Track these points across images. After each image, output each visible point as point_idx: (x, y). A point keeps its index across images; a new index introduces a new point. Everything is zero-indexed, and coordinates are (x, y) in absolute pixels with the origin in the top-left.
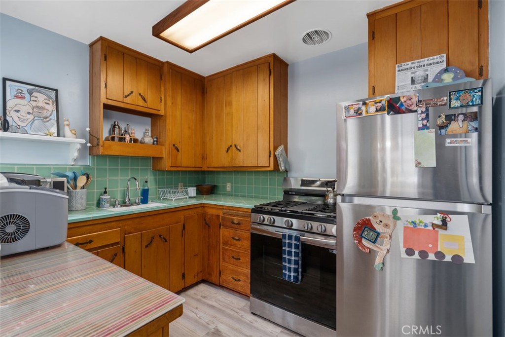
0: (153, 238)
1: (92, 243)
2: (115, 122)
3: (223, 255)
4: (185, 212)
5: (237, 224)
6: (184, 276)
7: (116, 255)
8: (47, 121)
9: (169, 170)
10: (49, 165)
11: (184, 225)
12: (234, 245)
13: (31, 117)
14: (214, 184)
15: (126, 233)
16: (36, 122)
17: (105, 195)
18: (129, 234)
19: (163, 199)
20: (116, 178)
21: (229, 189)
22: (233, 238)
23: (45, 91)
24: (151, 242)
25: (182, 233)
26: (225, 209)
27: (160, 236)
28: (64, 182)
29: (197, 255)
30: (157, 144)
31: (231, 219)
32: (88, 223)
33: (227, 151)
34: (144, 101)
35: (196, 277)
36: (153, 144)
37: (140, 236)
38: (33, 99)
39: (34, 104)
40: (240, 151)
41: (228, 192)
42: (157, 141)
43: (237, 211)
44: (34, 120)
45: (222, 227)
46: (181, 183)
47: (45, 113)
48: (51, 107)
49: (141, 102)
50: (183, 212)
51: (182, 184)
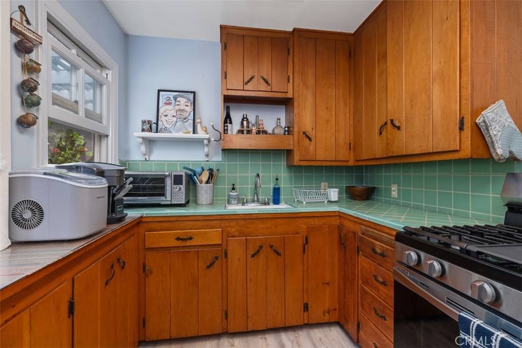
0: (261, 247)
1: (193, 240)
2: (244, 115)
3: (362, 299)
4: (309, 220)
5: (380, 255)
6: (306, 307)
7: (217, 258)
8: (186, 122)
9: (298, 164)
10: (189, 161)
11: (307, 238)
12: (378, 290)
13: (175, 119)
14: (373, 186)
15: (230, 235)
16: (178, 123)
17: (233, 191)
18: (233, 237)
19: (298, 201)
20: (247, 175)
21: (394, 194)
22: (376, 278)
23: (186, 95)
24: (258, 251)
25: (304, 248)
26: (364, 225)
27: (271, 247)
28: (182, 175)
29: (328, 284)
30: (288, 134)
31: (372, 242)
32: (189, 219)
33: (381, 133)
34: (267, 85)
35: (327, 315)
36: (285, 134)
37: (245, 242)
38: (177, 103)
39: (177, 107)
40: (399, 128)
41: (393, 198)
42: (288, 131)
43: (381, 231)
44: (176, 121)
45: (360, 252)
46: (326, 182)
47: (185, 115)
48: (189, 109)
49: (264, 86)
50: (305, 220)
51: (327, 184)
